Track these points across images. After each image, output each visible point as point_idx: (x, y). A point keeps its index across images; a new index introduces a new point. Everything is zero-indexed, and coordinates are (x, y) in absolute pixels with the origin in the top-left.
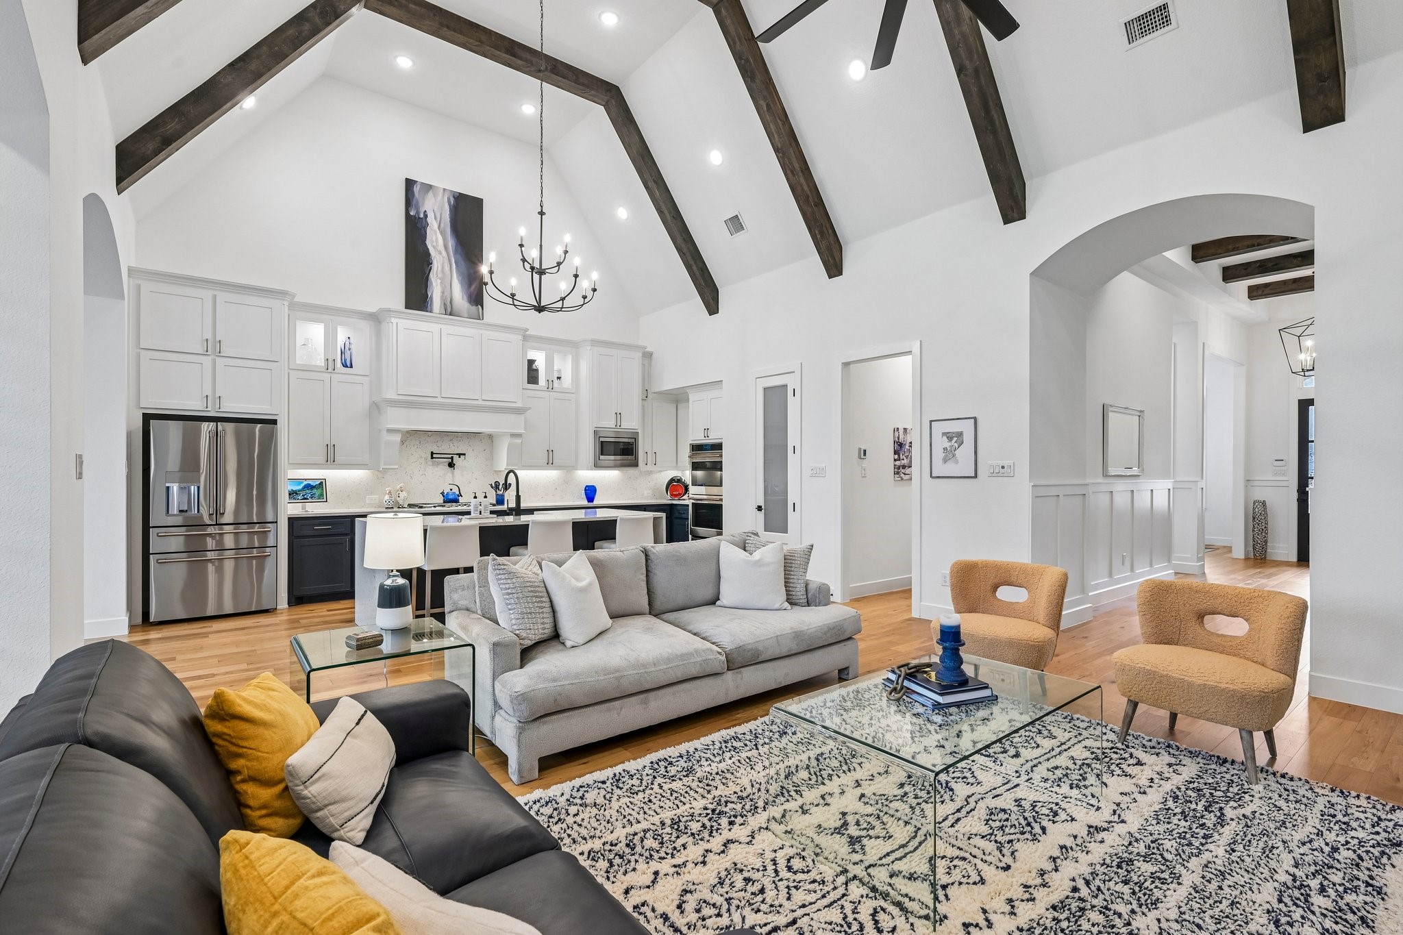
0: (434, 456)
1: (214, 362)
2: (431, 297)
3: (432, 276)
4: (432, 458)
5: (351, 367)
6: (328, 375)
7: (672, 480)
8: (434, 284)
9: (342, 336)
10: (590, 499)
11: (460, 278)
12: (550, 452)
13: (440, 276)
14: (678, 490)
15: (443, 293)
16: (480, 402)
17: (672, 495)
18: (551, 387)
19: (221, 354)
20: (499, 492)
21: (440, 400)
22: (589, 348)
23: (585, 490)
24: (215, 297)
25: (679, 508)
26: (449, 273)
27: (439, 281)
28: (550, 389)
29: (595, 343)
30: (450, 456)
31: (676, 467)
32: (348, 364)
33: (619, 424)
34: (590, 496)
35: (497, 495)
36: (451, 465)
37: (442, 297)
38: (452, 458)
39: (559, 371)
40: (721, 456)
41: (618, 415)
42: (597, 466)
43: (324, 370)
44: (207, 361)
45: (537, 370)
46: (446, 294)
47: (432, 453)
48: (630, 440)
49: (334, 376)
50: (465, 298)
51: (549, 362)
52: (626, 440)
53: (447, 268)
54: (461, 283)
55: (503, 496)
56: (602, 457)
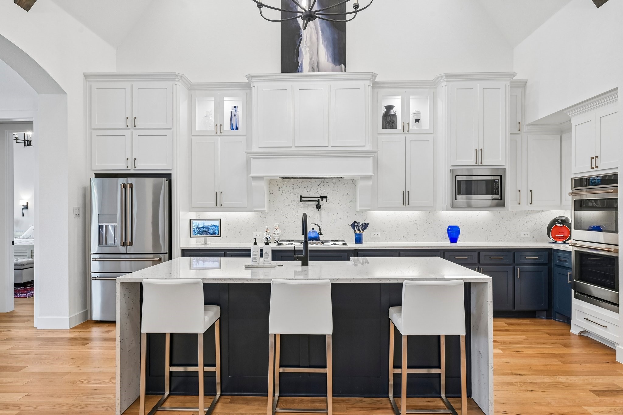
0: (303, 199)
1: (132, 133)
2: (302, 64)
3: (302, 46)
4: (301, 201)
5: (237, 129)
6: (217, 137)
7: (555, 221)
8: (304, 52)
9: (228, 105)
10: (454, 240)
11: (326, 43)
12: (406, 194)
13: (308, 45)
14: (563, 233)
15: (311, 59)
16: (330, 149)
17: (554, 238)
18: (406, 130)
19: (136, 128)
20: (358, 232)
21: (293, 149)
22: (444, 84)
23: (448, 230)
24: (132, 87)
25: (559, 254)
26: (316, 40)
27: (308, 49)
28: (406, 131)
29: (450, 77)
30: (317, 199)
31: (561, 206)
32: (234, 128)
33: (480, 161)
34: (454, 236)
35: (356, 234)
36: (318, 207)
37: (310, 62)
38: (318, 201)
39: (418, 113)
40: (616, 192)
41: (479, 152)
42: (453, 207)
43: (214, 133)
44: (128, 133)
45: (394, 116)
46: (313, 59)
47: (301, 197)
48: (494, 178)
49: (221, 137)
50: (330, 59)
51: (405, 105)
52: (489, 178)
53: (314, 37)
54: (327, 47)
55: (360, 235)
56: (459, 197)
